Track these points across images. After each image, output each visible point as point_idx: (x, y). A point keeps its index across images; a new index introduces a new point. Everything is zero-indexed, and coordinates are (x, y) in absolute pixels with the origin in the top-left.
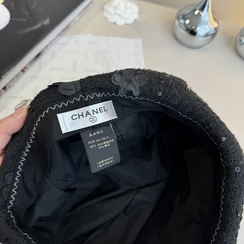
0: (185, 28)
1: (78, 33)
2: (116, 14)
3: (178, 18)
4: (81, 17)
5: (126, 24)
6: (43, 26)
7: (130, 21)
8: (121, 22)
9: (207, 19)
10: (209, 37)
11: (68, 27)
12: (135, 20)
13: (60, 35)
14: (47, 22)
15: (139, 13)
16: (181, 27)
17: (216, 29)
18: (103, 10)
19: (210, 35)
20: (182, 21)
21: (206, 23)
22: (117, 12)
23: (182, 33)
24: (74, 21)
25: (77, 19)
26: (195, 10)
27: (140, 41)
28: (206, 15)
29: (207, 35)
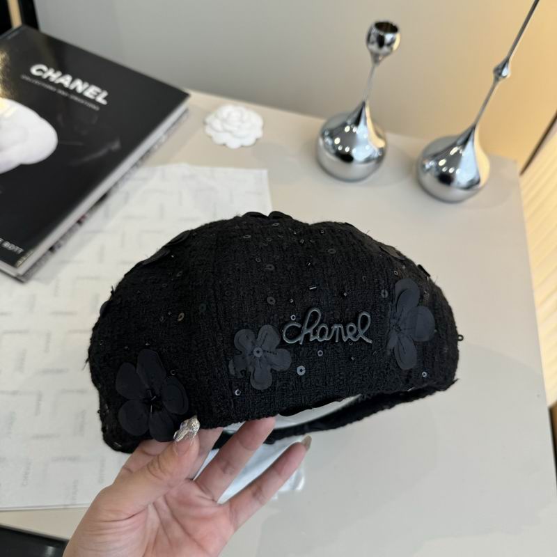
0: (333, 151)
1: (165, 162)
2: (226, 131)
3: (323, 135)
4: (169, 136)
5: (242, 146)
6: (110, 153)
7: (249, 141)
8: (234, 144)
9: (365, 136)
10: (372, 164)
11: (149, 152)
12: (257, 140)
13: (136, 165)
14: (116, 146)
15: (263, 128)
16: (328, 150)
17: (382, 150)
18: (205, 123)
19: (374, 159)
20: (328, 140)
21: (366, 142)
22: (228, 127)
23: (330, 159)
24: (159, 143)
25: (163, 140)
26: (345, 125)
27: (265, 172)
28: (364, 131)
29: (368, 160)
